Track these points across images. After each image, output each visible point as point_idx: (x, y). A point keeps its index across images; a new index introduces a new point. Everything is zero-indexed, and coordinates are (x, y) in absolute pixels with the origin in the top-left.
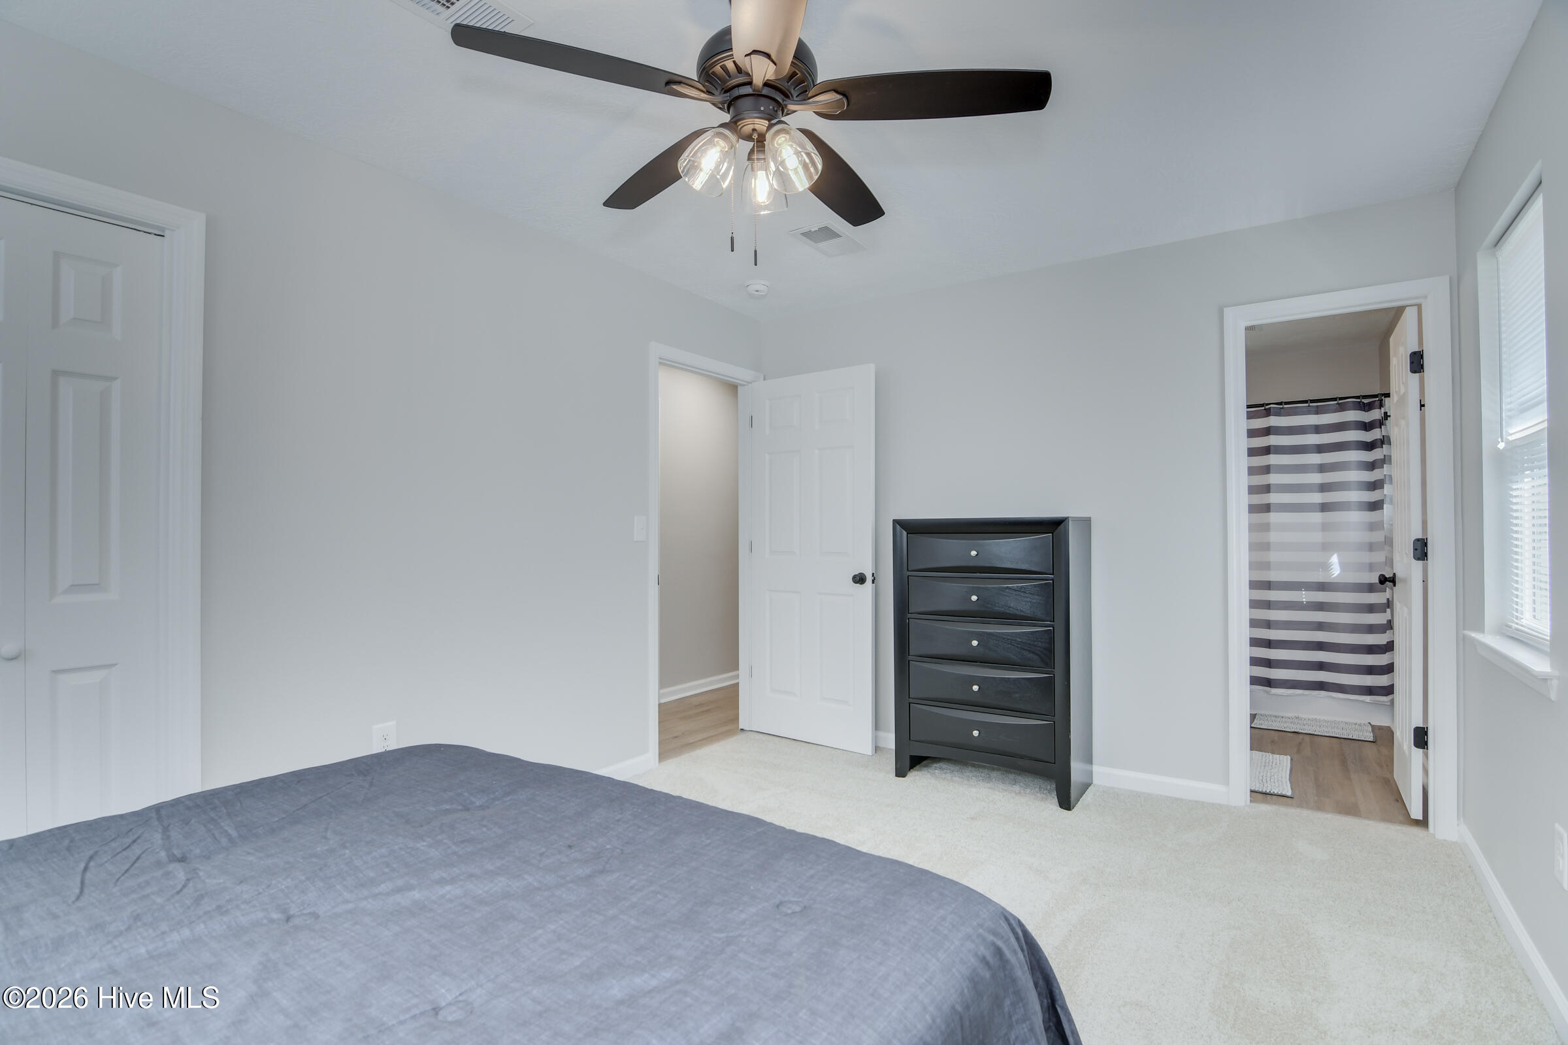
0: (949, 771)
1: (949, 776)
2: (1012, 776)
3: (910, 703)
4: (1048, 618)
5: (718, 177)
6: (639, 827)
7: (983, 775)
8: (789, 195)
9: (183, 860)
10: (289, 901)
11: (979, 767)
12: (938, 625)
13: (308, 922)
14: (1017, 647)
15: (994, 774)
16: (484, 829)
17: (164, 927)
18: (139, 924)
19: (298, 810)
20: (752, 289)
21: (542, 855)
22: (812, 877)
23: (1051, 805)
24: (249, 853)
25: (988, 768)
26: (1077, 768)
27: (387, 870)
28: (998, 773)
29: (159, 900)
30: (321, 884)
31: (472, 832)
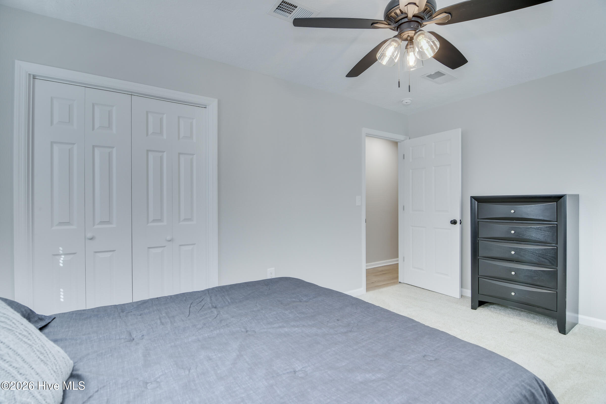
0: (498, 309)
1: (498, 312)
2: (532, 315)
3: (478, 278)
4: (553, 243)
5: (393, 58)
6: (364, 316)
7: (516, 313)
8: (423, 60)
9: (216, 307)
10: (247, 326)
11: (514, 309)
12: (492, 243)
13: (253, 333)
14: (537, 256)
15: (522, 313)
16: (307, 309)
17: (212, 328)
18: (205, 326)
19: (248, 295)
20: (404, 102)
21: (328, 322)
22: (439, 347)
23: (554, 332)
24: (234, 308)
25: (519, 310)
26: (569, 315)
27: (276, 319)
28: (525, 313)
29: (210, 320)
30: (256, 322)
31: (303, 310)
